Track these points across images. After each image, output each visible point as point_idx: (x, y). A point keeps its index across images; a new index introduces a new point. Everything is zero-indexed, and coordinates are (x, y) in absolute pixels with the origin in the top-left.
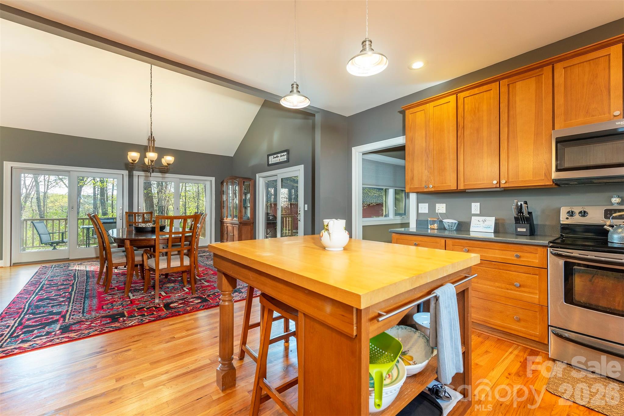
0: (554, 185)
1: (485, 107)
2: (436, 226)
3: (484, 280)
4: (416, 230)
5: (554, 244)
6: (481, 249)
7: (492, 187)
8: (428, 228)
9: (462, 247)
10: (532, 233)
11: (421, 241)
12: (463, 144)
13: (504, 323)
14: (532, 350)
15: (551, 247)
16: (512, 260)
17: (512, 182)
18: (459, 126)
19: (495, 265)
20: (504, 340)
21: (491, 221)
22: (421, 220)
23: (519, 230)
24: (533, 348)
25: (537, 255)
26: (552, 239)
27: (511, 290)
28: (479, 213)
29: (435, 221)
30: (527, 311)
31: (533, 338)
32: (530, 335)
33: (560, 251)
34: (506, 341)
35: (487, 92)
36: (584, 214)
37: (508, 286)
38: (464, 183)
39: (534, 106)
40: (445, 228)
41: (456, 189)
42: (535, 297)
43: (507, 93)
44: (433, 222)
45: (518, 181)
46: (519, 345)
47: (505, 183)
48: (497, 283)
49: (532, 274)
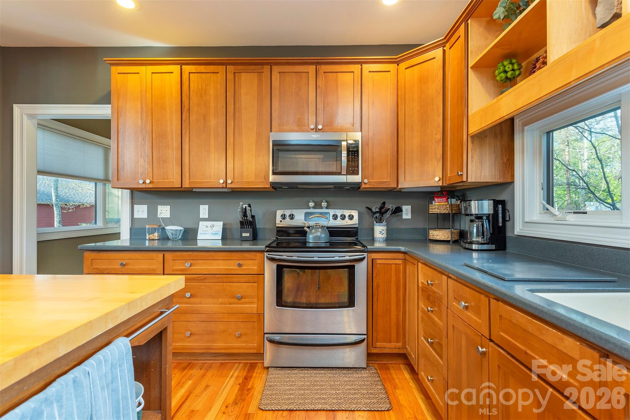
0: (271, 188)
1: (212, 92)
2: (157, 235)
3: (207, 298)
4: (131, 244)
5: (270, 248)
6: (206, 261)
7: (219, 187)
8: (146, 239)
9: (184, 261)
10: (255, 237)
11: (130, 259)
12: (188, 130)
13: (228, 343)
14: (251, 363)
15: (267, 252)
16: (235, 269)
17: (237, 182)
18: (184, 107)
19: (219, 278)
20: (226, 363)
21: (218, 226)
22: (137, 228)
23: (244, 235)
24: (252, 361)
25: (256, 262)
26: (268, 243)
27: (234, 303)
28: (208, 217)
29: (155, 229)
30: (247, 323)
31: (252, 351)
32: (250, 349)
33: (273, 255)
34: (228, 363)
35: (214, 74)
36: (292, 217)
37: (230, 300)
38: (189, 180)
39: (256, 103)
40: (168, 237)
41: (180, 187)
42: (253, 307)
43: (233, 81)
44: (152, 231)
45: (242, 182)
46: (240, 363)
47: (231, 183)
48: (220, 299)
49: (252, 282)
